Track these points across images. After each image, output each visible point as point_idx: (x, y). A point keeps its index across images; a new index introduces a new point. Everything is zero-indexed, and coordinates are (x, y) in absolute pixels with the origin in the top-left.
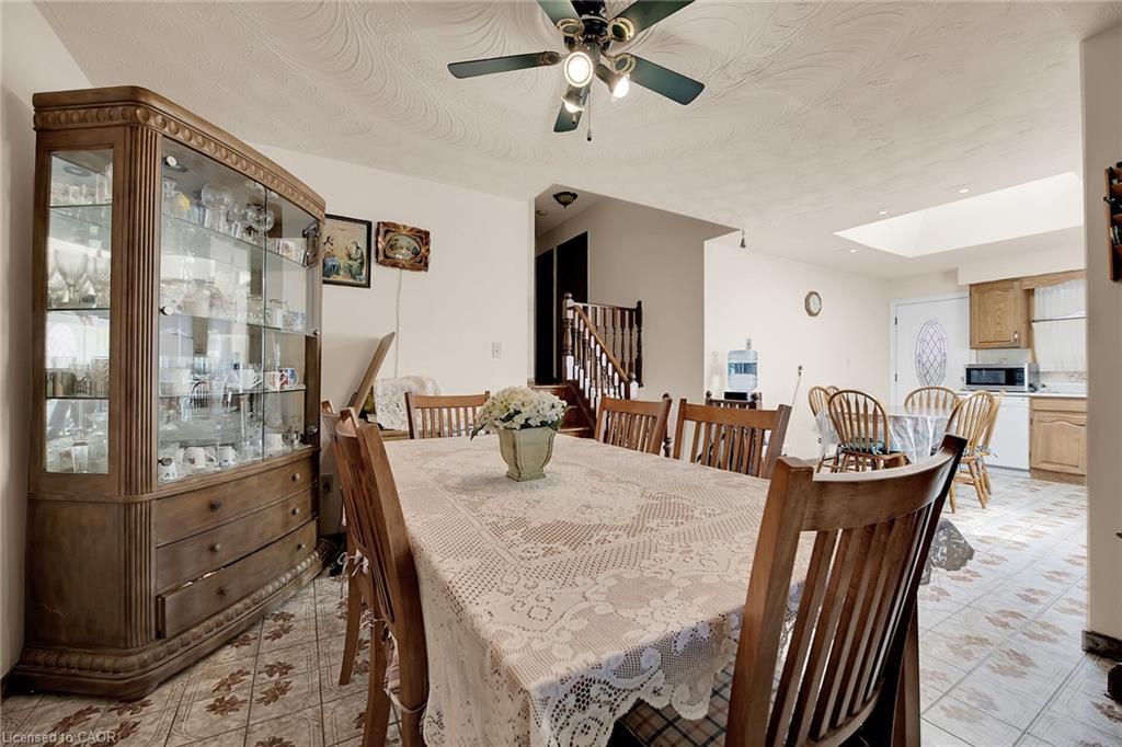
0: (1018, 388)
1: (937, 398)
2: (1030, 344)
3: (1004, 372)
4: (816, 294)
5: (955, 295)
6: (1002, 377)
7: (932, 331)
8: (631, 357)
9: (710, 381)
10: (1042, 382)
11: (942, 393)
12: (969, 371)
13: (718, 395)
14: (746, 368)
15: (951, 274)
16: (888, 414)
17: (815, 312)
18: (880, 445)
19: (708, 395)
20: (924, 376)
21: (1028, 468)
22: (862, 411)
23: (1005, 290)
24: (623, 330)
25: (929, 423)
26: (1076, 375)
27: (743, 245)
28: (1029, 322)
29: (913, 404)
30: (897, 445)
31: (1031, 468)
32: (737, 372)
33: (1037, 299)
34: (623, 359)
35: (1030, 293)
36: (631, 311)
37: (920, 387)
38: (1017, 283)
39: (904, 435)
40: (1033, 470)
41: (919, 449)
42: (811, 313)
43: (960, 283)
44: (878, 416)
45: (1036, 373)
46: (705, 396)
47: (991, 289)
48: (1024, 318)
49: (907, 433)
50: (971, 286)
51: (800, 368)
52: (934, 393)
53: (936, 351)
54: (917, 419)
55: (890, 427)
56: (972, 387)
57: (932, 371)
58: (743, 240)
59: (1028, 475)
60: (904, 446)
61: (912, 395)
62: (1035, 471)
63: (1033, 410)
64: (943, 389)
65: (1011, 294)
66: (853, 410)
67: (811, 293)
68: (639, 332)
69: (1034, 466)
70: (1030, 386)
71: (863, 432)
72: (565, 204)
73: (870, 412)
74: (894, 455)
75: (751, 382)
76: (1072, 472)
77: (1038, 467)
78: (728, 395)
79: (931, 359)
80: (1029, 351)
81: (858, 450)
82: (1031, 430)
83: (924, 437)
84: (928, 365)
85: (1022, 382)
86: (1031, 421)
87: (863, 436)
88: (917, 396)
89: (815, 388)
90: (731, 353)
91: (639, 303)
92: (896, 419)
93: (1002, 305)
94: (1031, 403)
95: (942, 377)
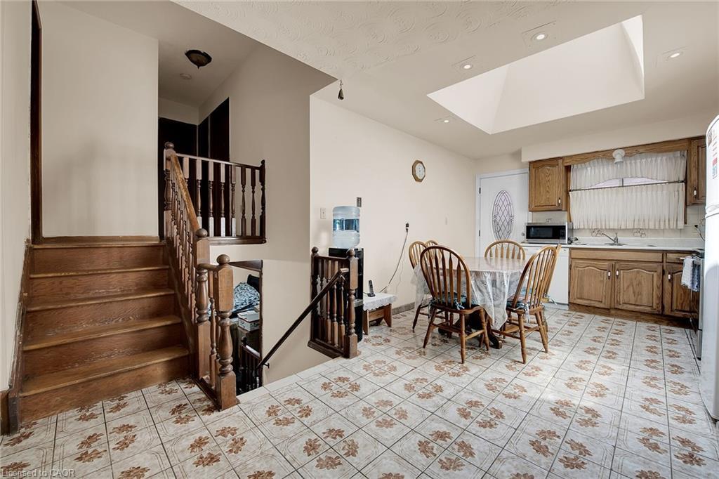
0: (561, 241)
1: (508, 250)
2: (567, 209)
3: (551, 230)
4: (422, 163)
5: (518, 171)
6: (550, 233)
7: (503, 198)
8: (253, 213)
9: (317, 237)
10: (575, 237)
11: (512, 246)
12: (529, 228)
13: (323, 252)
14: (350, 225)
15: (517, 155)
16: (470, 269)
17: (421, 178)
18: (463, 300)
19: (315, 251)
20: (497, 232)
21: (567, 303)
22: (447, 267)
23: (553, 166)
24: (244, 187)
25: (505, 278)
26: (596, 231)
27: (341, 97)
28: (567, 191)
29: (491, 256)
30: (478, 299)
31: (569, 303)
32: (342, 228)
33: (572, 174)
34: (243, 217)
35: (568, 169)
36: (253, 169)
37: (495, 241)
38: (560, 161)
39: (484, 290)
40: (570, 304)
41: (497, 302)
42: (417, 179)
43: (522, 161)
44: (461, 272)
45: (571, 230)
46: (311, 253)
47: (543, 166)
48: (565, 188)
49: (486, 288)
50: (530, 163)
51: (407, 225)
52: (505, 245)
53: (505, 213)
54: (495, 273)
55: (472, 282)
56: (531, 240)
57: (503, 228)
58: (341, 91)
59: (567, 307)
60: (484, 300)
61: (490, 248)
62: (572, 305)
63: (571, 259)
64: (512, 243)
65: (556, 169)
66: (441, 266)
67: (418, 162)
68: (263, 190)
69: (571, 301)
70: (569, 239)
71: (448, 286)
72: (199, 64)
73: (455, 267)
74: (475, 309)
75: (353, 239)
76: (597, 306)
77: (575, 302)
78: (332, 251)
79: (503, 219)
80: (566, 213)
81: (444, 303)
82: (570, 274)
83: (501, 291)
84: (500, 223)
85: (563, 237)
86: (570, 267)
87: (449, 291)
88: (493, 248)
89: (415, 243)
90: (336, 209)
91: (263, 162)
92: (477, 274)
93: (550, 178)
94: (570, 253)
95: (509, 233)
